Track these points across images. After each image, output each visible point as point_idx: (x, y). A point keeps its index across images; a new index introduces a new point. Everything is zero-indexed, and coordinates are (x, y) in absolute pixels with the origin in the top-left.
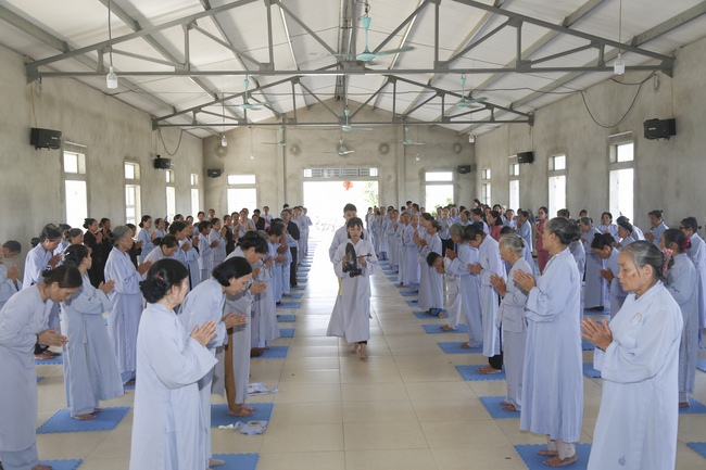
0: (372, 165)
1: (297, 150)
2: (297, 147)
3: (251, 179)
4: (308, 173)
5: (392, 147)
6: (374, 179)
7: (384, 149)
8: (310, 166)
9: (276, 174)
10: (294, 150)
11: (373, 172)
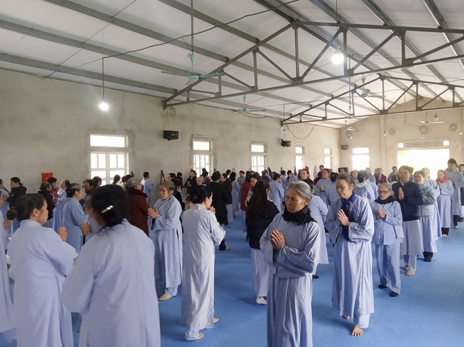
0: (445, 139)
1: (393, 132)
2: (393, 130)
3: (366, 150)
4: (401, 145)
5: (459, 126)
6: (446, 147)
7: (453, 128)
8: (402, 141)
9: (380, 147)
10: (392, 131)
11: (446, 143)
